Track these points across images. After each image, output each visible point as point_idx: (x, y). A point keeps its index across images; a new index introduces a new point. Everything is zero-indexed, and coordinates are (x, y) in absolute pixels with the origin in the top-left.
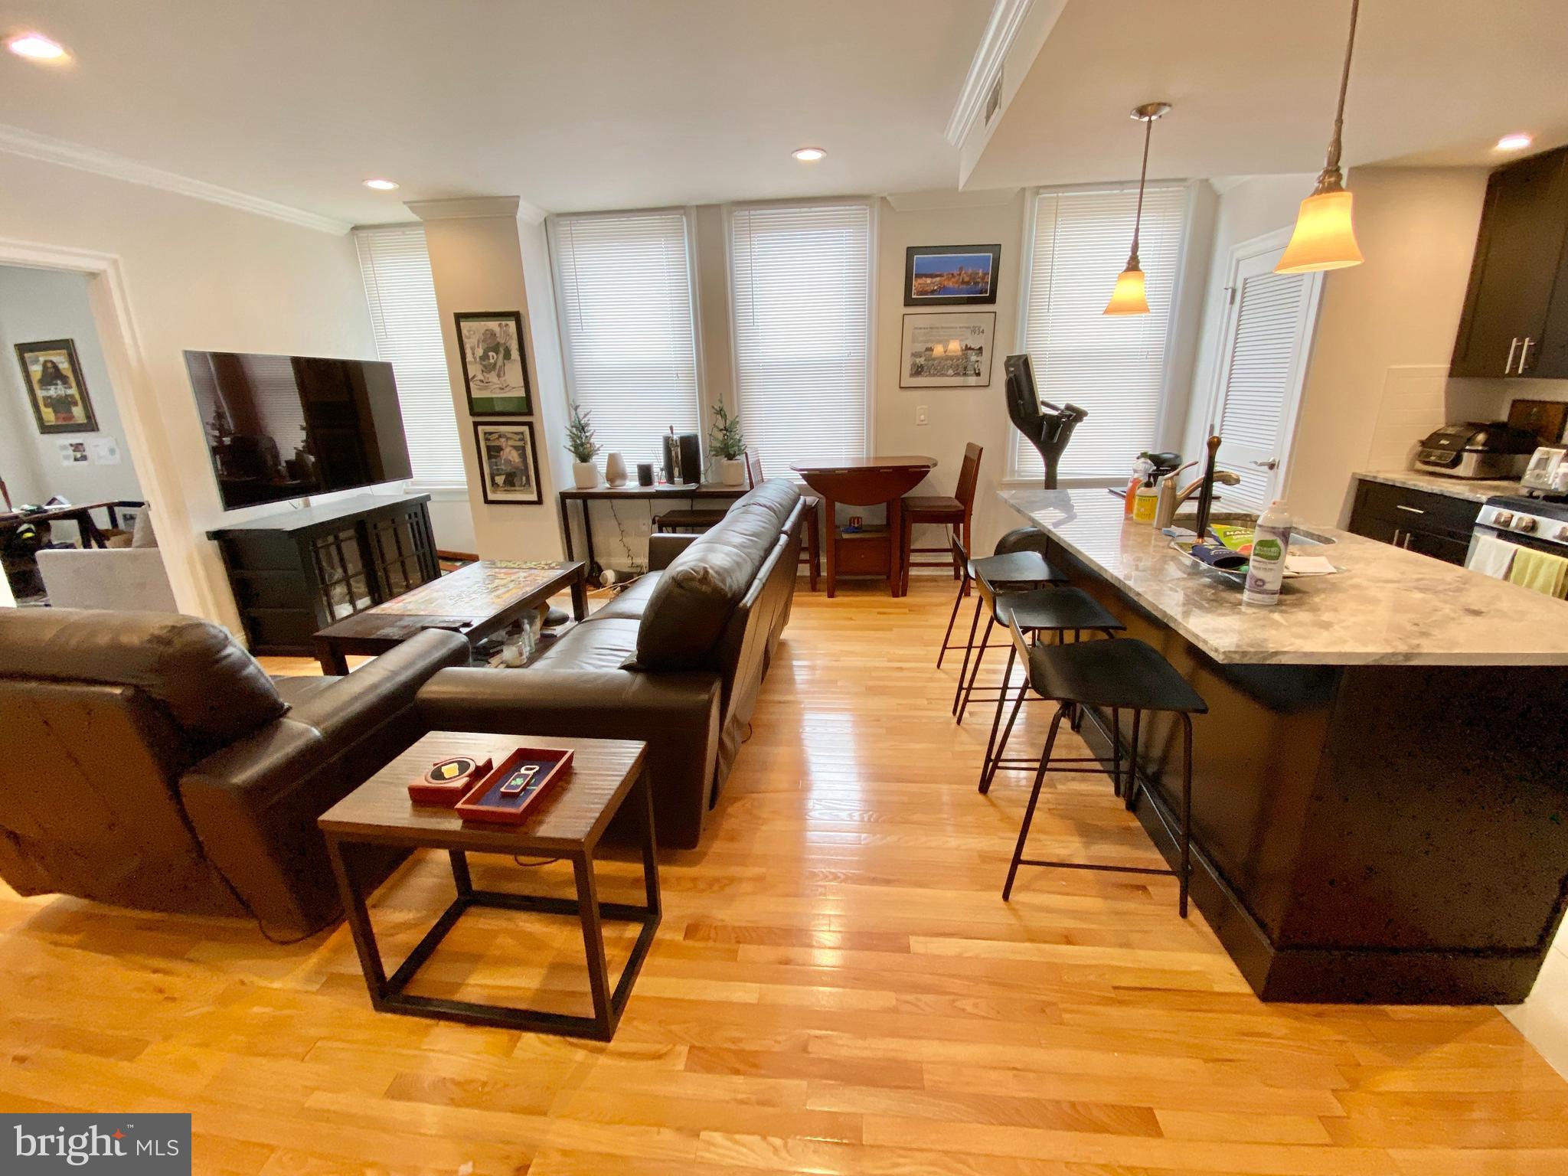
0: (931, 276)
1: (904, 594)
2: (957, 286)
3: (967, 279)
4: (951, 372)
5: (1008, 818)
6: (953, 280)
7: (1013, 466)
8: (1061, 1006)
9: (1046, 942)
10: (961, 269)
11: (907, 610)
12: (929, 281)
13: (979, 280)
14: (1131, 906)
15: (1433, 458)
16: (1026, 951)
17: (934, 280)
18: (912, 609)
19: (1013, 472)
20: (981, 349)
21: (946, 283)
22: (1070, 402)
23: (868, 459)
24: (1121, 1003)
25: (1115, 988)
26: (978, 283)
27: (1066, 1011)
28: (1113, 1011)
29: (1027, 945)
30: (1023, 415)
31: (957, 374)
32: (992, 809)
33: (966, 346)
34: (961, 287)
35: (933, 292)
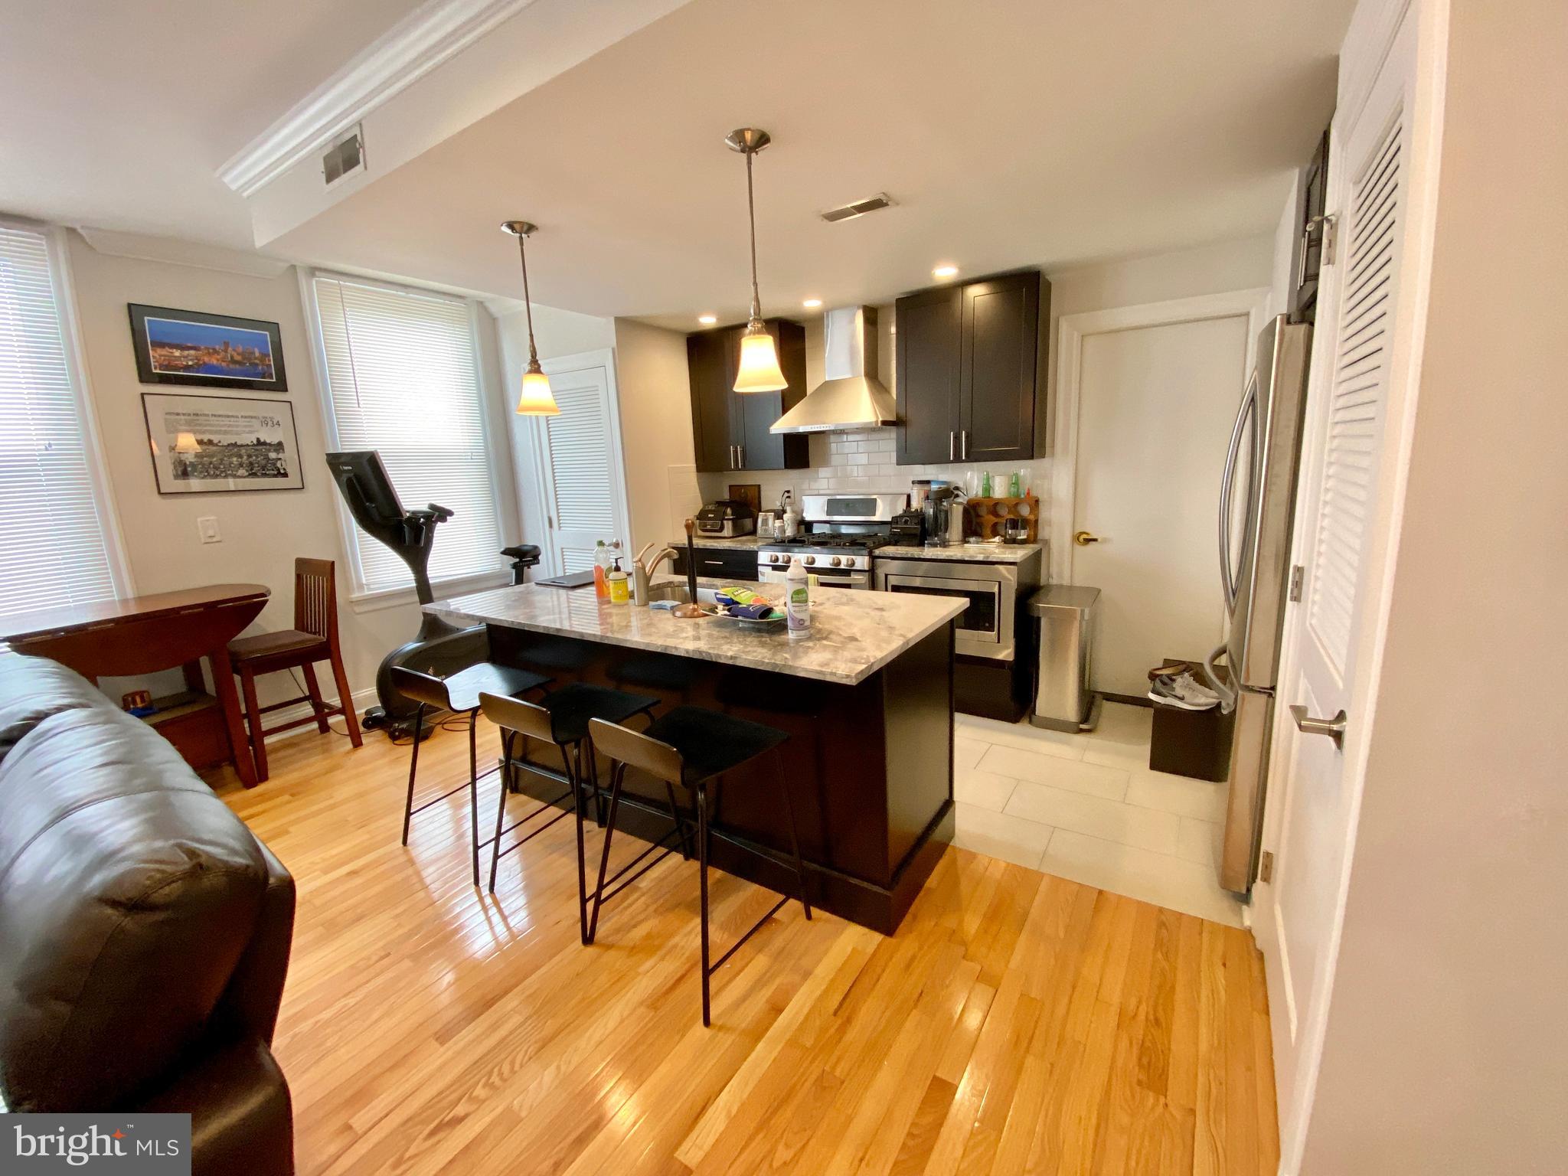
0: (183, 348)
1: (263, 777)
2: (224, 364)
3: (238, 358)
4: (242, 472)
5: (633, 948)
6: (216, 356)
7: (358, 578)
8: (827, 1068)
9: (767, 1029)
10: (226, 344)
11: (287, 797)
12: (177, 353)
13: (257, 361)
14: (778, 942)
15: (709, 527)
16: (764, 1054)
17: (186, 353)
18: (295, 791)
19: (361, 586)
20: (280, 444)
21: (206, 359)
22: (433, 502)
23: (124, 602)
24: (849, 1021)
25: (835, 1013)
26: (257, 365)
27: (834, 1068)
28: (852, 1034)
29: (760, 1046)
30: (377, 518)
31: (253, 475)
32: (612, 953)
33: (258, 440)
34: (232, 366)
35: (187, 368)
